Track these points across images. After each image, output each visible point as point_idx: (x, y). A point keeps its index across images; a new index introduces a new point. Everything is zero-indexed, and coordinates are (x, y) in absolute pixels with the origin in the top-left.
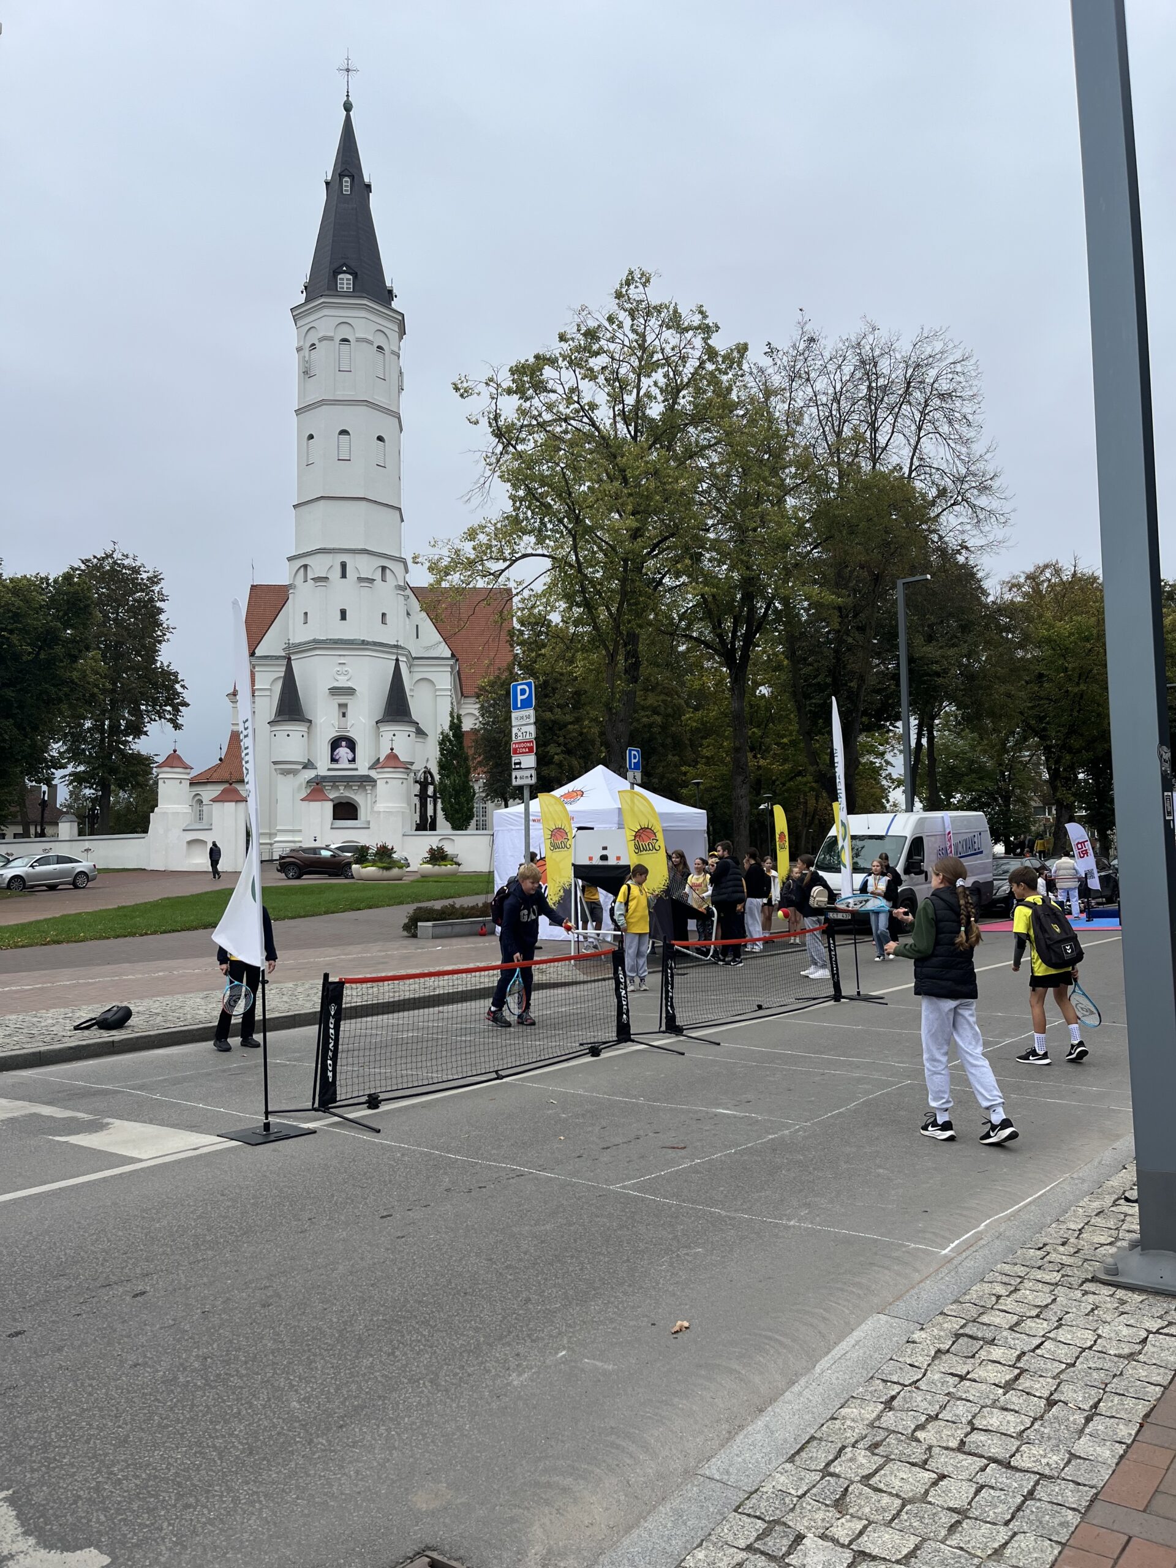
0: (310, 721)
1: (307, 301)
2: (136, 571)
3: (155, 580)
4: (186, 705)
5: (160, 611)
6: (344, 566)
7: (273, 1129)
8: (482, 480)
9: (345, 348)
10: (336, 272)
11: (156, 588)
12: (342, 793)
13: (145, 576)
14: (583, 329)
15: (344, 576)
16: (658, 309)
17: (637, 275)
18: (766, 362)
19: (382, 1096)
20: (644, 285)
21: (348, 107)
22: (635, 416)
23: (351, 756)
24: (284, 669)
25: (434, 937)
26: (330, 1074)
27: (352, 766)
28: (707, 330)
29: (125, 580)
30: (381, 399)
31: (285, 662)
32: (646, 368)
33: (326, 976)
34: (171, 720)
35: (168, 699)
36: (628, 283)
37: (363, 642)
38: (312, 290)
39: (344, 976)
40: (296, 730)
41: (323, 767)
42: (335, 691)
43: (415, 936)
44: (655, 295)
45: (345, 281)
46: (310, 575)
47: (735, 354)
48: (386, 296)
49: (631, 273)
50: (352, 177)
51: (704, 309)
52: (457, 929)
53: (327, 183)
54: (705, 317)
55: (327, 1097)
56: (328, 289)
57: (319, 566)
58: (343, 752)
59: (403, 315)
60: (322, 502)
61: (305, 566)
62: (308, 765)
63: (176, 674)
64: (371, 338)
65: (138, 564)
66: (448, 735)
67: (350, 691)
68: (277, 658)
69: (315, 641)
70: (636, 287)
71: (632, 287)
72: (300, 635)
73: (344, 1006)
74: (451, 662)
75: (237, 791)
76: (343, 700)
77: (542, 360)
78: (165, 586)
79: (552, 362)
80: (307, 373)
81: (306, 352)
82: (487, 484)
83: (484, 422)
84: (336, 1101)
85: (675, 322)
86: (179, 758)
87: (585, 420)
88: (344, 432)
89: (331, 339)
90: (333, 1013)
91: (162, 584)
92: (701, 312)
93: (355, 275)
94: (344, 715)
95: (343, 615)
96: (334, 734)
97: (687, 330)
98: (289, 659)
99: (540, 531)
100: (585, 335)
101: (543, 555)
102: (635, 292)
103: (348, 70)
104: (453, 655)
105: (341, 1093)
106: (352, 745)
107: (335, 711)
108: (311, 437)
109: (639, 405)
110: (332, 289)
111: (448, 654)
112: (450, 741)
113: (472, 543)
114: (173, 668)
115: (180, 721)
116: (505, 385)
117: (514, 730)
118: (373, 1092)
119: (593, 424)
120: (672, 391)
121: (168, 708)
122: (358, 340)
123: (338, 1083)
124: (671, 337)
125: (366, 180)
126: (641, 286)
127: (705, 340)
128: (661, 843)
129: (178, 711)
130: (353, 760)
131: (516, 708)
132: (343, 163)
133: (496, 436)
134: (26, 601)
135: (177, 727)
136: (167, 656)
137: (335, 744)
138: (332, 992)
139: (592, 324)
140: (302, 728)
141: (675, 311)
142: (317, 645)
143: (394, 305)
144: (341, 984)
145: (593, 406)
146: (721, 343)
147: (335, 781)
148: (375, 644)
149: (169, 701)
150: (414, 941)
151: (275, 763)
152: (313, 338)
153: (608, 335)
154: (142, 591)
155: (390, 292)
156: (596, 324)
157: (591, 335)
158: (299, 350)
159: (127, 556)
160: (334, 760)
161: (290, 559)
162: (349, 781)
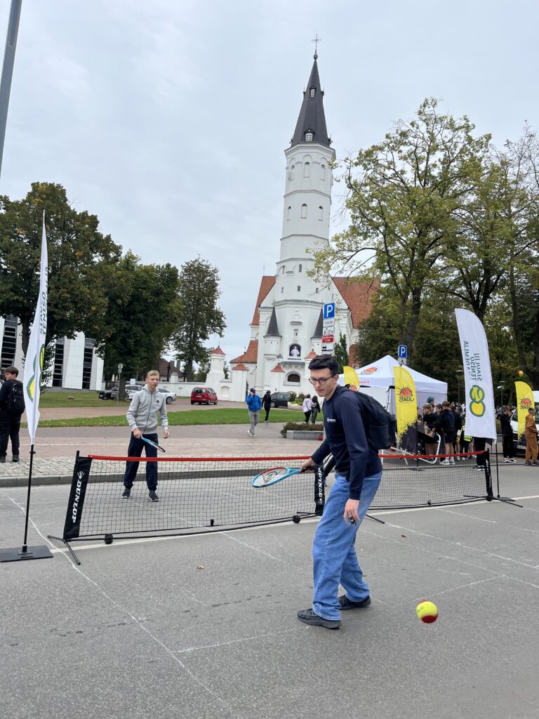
0: (281, 337)
1: (292, 146)
2: (207, 267)
3: (215, 271)
4: (225, 326)
5: (217, 285)
6: (301, 266)
7: (28, 551)
8: (341, 211)
9: (307, 166)
10: (305, 133)
11: (215, 275)
12: (294, 370)
13: (211, 270)
14: (400, 132)
15: (300, 271)
16: (441, 119)
17: (429, 101)
18: (505, 150)
19: (114, 536)
20: (434, 107)
21: (316, 57)
22: (424, 176)
23: (298, 353)
24: (271, 313)
25: (294, 439)
26: (74, 518)
27: (299, 358)
28: (467, 128)
29: (202, 271)
30: (322, 189)
31: (272, 310)
32: (432, 151)
33: (78, 452)
34: (219, 333)
35: (218, 324)
36: (424, 106)
37: (307, 301)
38: (294, 142)
39: (93, 454)
40: (275, 340)
41: (286, 358)
42: (293, 323)
43: (285, 437)
44: (439, 111)
45: (309, 136)
46: (286, 271)
47: (484, 140)
48: (327, 142)
49: (426, 100)
50: (316, 89)
51: (467, 117)
52: (307, 436)
53: (304, 93)
54: (468, 121)
55: (70, 533)
56: (302, 140)
57: (290, 266)
58: (295, 351)
59: (334, 150)
60: (293, 237)
61: (284, 266)
62: (280, 356)
63: (222, 313)
64: (319, 161)
65: (209, 264)
66: (338, 345)
67: (300, 323)
68: (270, 308)
69: (286, 300)
70: (429, 107)
71: (427, 108)
72: (280, 298)
73: (90, 474)
74: (348, 311)
75: (243, 366)
76: (296, 327)
77: (375, 148)
78: (219, 274)
79: (381, 149)
80: (289, 179)
81: (290, 170)
82: (343, 213)
83: (343, 181)
84: (78, 536)
85: (451, 125)
86: (220, 350)
87: (398, 179)
88: (304, 205)
89: (301, 163)
90: (80, 478)
91: (219, 273)
92: (465, 119)
93: (314, 133)
94: (296, 334)
95: (299, 288)
96: (291, 343)
97: (457, 129)
98: (274, 308)
99: (366, 233)
100: (400, 135)
101: (372, 249)
102: (427, 110)
103: (316, 40)
104: (349, 308)
105: (83, 531)
106: (299, 348)
107: (293, 333)
108: (290, 208)
109: (427, 170)
110: (303, 140)
111: (347, 307)
112: (340, 347)
113: (336, 243)
114: (221, 311)
115: (223, 334)
116: (354, 161)
117: (324, 329)
118: (109, 532)
119: (402, 181)
120: (447, 162)
121: (218, 328)
122: (313, 162)
123: (81, 524)
124: (448, 134)
125: (322, 90)
126: (432, 107)
127: (467, 132)
128: (414, 397)
129: (222, 329)
130: (299, 355)
131: (326, 317)
132: (312, 83)
133: (349, 188)
134: (150, 276)
135: (221, 336)
136: (219, 305)
137: (292, 348)
138: (83, 464)
139: (404, 129)
140: (277, 339)
141: (451, 120)
142: (286, 302)
143: (331, 146)
144: (89, 460)
145: (403, 172)
146: (475, 134)
147: (290, 364)
148: (312, 302)
149: (219, 325)
150: (284, 439)
151: (265, 355)
152: (293, 163)
153: (413, 134)
154: (210, 276)
155: (329, 140)
156: (408, 129)
157: (404, 134)
158: (287, 168)
159: (204, 261)
160: (291, 355)
161: (277, 263)
162: (297, 364)
